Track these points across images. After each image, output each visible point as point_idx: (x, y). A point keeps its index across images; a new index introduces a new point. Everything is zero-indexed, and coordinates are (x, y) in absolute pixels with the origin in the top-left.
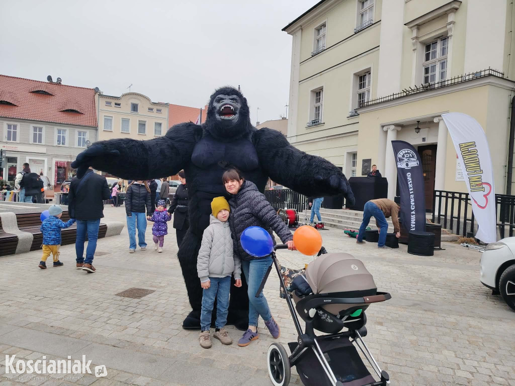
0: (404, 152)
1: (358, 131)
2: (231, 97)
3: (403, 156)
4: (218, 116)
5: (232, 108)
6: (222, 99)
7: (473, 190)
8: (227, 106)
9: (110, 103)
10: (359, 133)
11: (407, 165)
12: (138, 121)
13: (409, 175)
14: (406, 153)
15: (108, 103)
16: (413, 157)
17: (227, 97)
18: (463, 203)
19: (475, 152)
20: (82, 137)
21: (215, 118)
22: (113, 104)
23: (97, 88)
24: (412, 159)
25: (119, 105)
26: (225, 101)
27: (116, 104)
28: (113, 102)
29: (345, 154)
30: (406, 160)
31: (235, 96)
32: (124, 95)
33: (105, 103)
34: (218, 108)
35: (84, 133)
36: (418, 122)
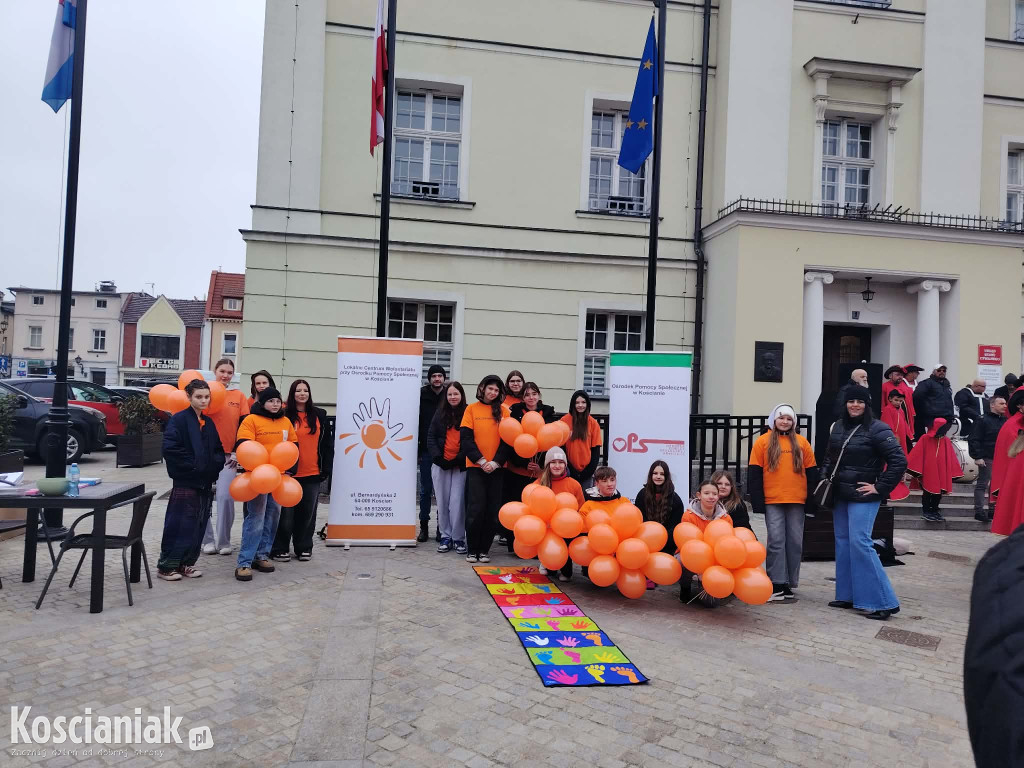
36: (869, 278)
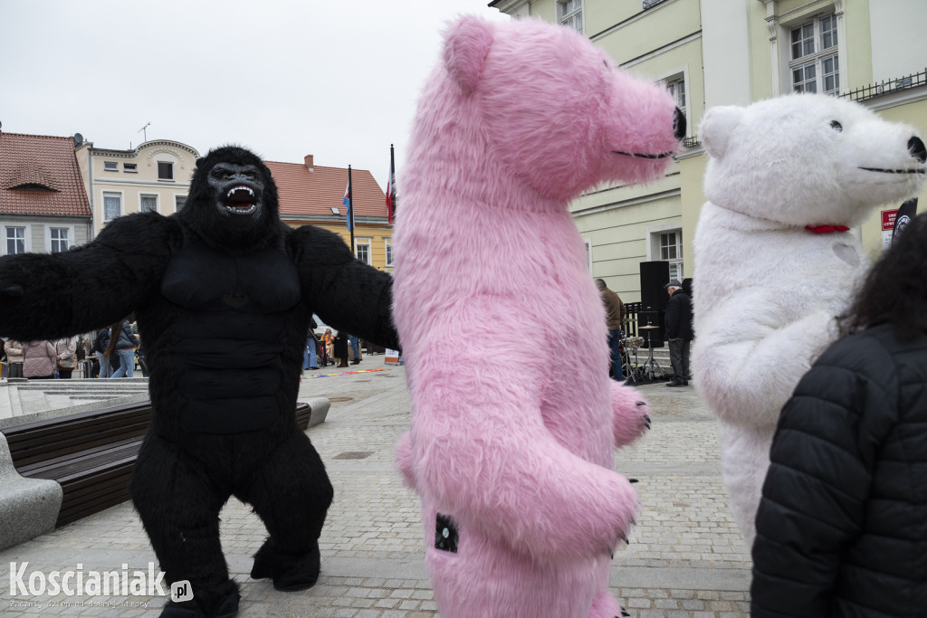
1: (679, 189)
2: (244, 169)
4: (220, 206)
5: (251, 192)
6: (230, 173)
8: (241, 188)
9: (114, 165)
10: (682, 192)
12: (175, 199)
15: (110, 166)
17: (235, 168)
20: (59, 239)
21: (216, 209)
22: (120, 167)
23: (78, 136)
25: (133, 166)
26: (238, 178)
27: (126, 166)
28: (121, 162)
29: (648, 237)
31: (251, 167)
32: (142, 147)
33: (103, 166)
34: (221, 190)
35: (64, 231)
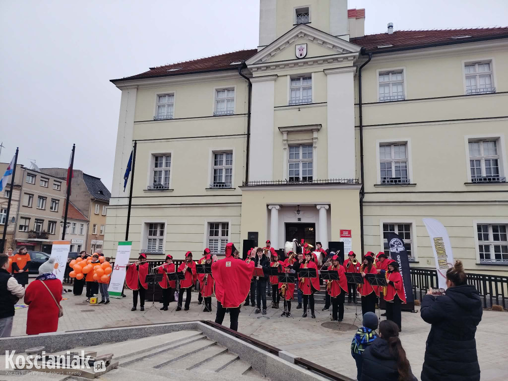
0: (394, 241)
3: (394, 243)
7: (441, 268)
11: (397, 250)
13: (398, 257)
14: (395, 241)
16: (400, 244)
18: (434, 278)
19: (442, 244)
24: (399, 246)
30: (396, 246)
36: (299, 205)
